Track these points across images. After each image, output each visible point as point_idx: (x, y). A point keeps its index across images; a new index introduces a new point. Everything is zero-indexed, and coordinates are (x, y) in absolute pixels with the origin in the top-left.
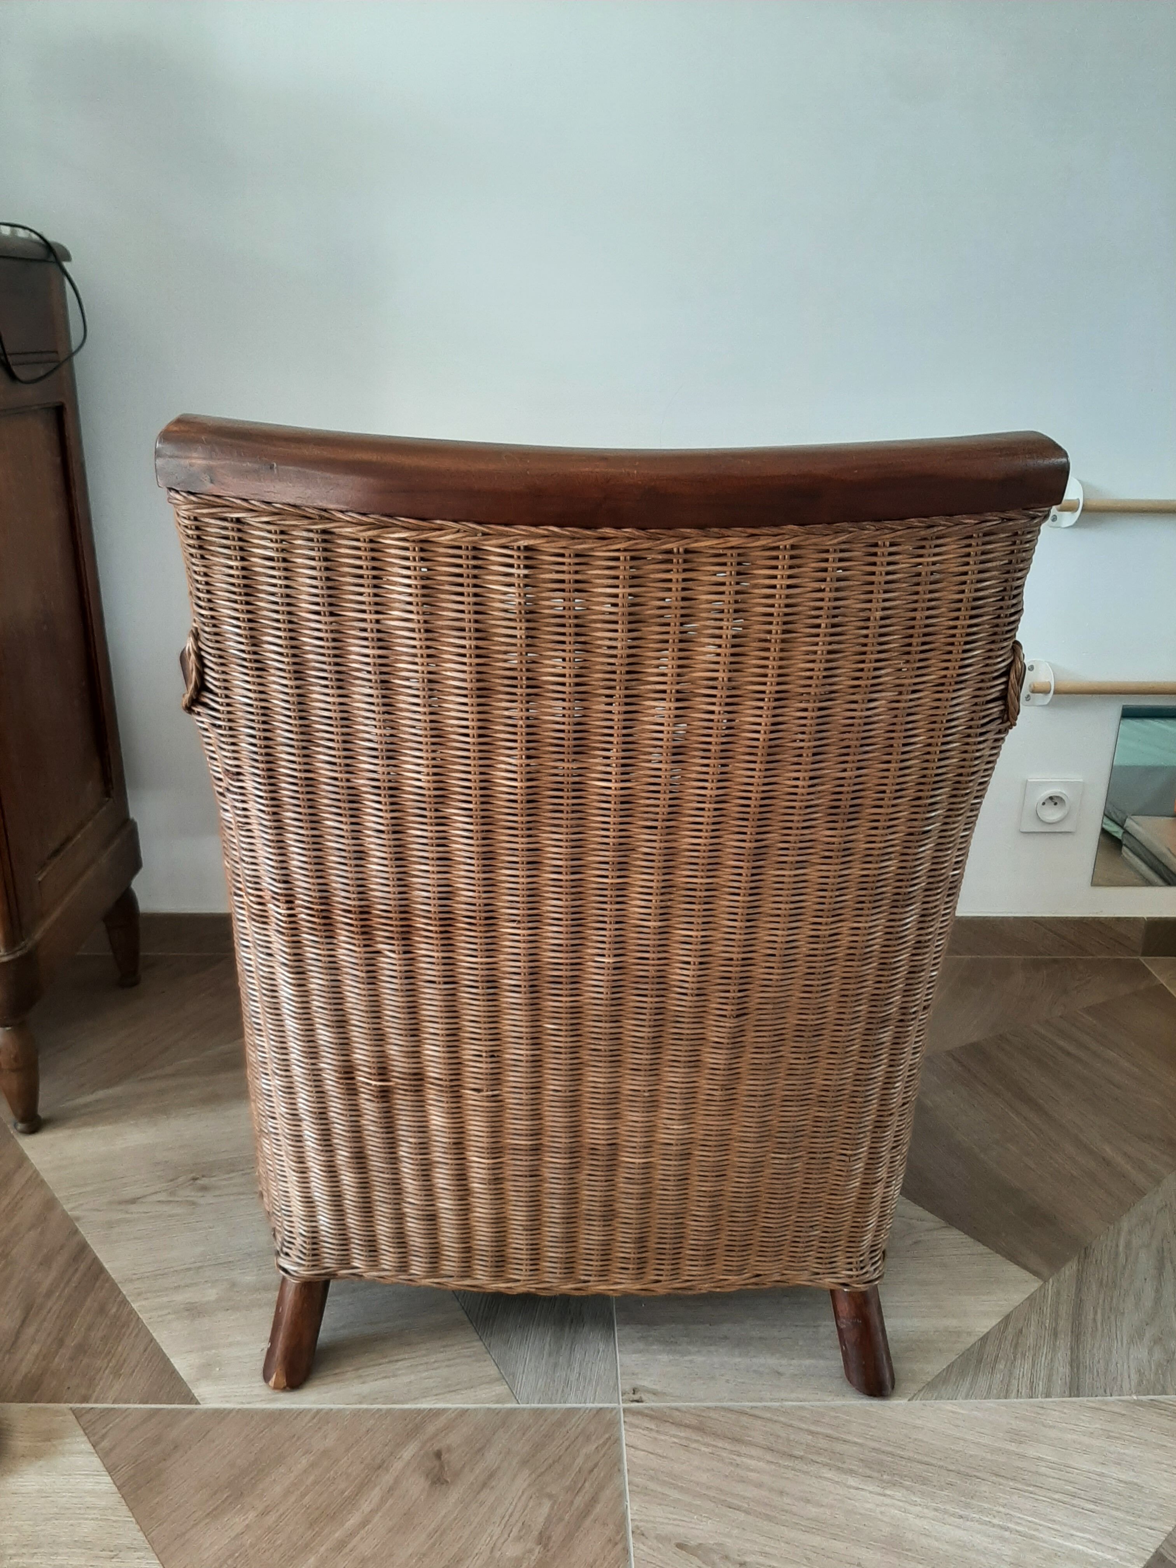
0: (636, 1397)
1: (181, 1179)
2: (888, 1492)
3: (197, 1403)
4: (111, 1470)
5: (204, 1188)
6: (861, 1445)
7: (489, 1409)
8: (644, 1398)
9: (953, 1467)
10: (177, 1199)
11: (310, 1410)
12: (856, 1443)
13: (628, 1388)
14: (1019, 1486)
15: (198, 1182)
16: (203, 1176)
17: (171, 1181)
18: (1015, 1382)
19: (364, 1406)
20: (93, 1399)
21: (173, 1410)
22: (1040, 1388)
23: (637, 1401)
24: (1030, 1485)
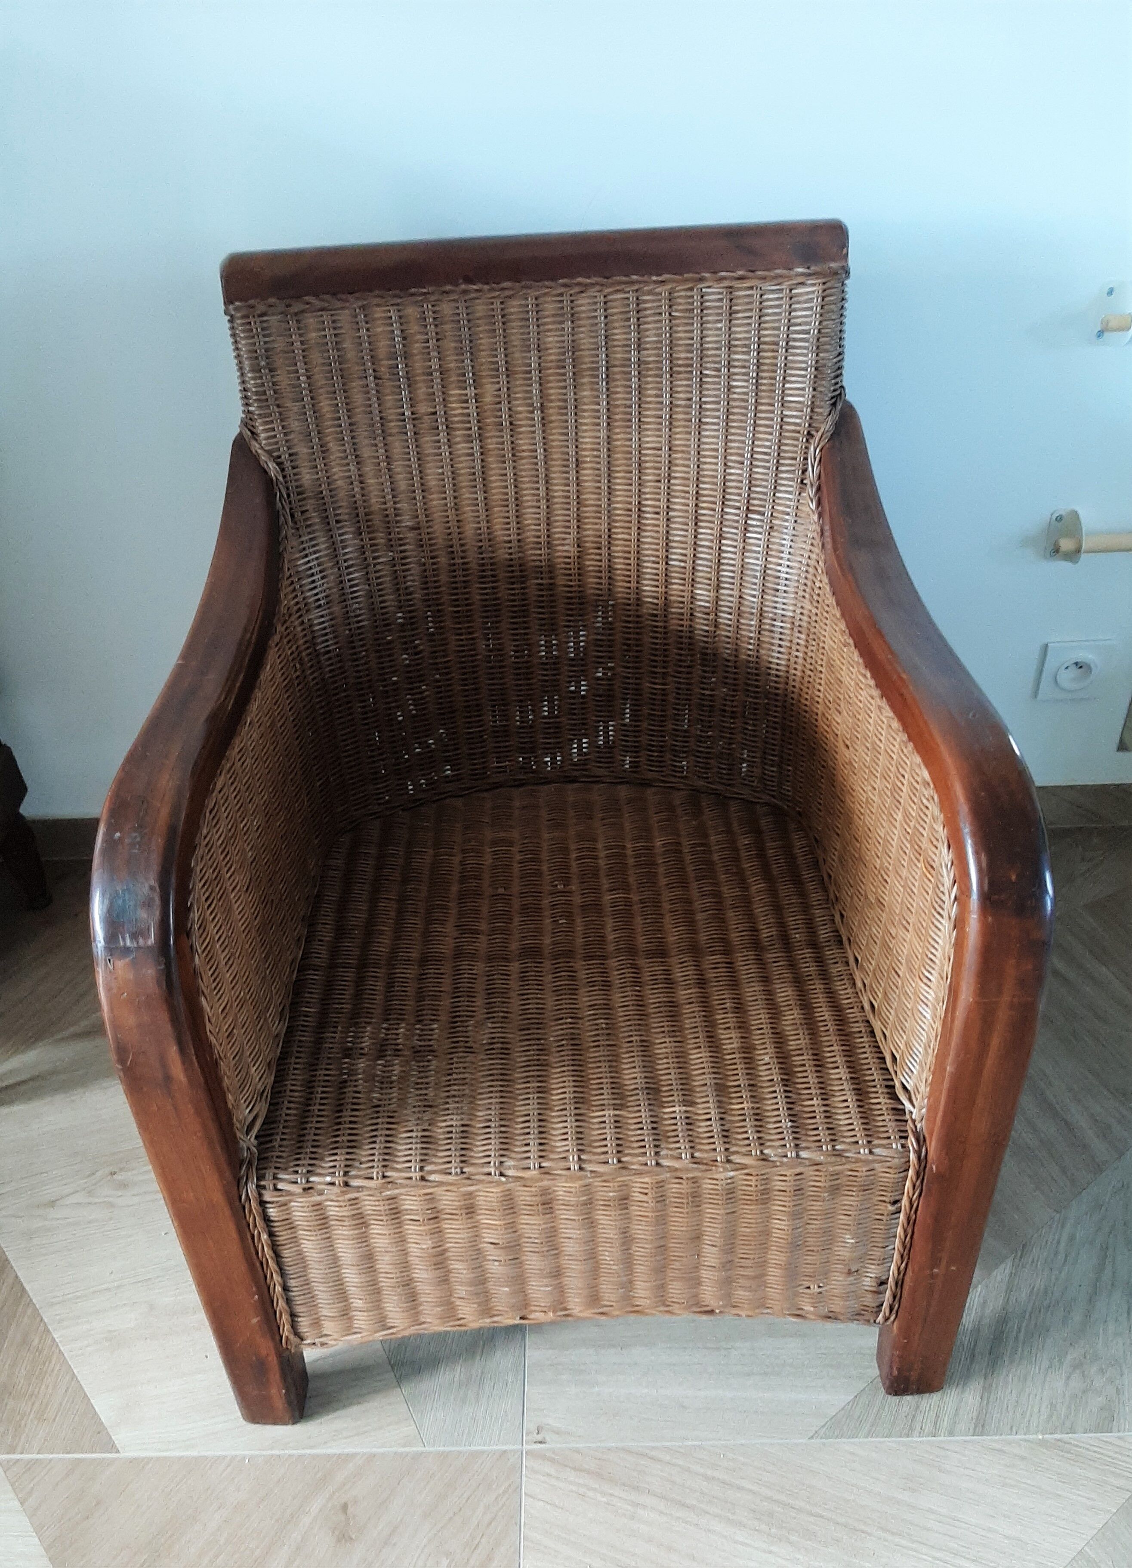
0: (539, 1438)
1: (99, 1174)
2: (773, 1548)
3: (118, 1452)
4: (39, 1530)
5: (124, 1185)
6: (754, 1493)
7: (396, 1453)
8: (548, 1439)
9: (842, 1520)
10: (97, 1200)
11: (224, 1457)
12: (751, 1491)
13: (533, 1427)
14: (903, 1542)
15: (115, 1177)
16: (121, 1170)
17: (89, 1176)
18: (920, 1417)
19: (275, 1452)
20: (19, 1449)
21: (94, 1460)
22: (945, 1423)
23: (540, 1442)
24: (914, 1542)
